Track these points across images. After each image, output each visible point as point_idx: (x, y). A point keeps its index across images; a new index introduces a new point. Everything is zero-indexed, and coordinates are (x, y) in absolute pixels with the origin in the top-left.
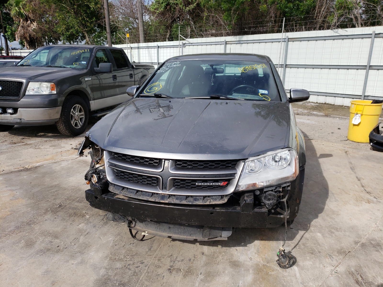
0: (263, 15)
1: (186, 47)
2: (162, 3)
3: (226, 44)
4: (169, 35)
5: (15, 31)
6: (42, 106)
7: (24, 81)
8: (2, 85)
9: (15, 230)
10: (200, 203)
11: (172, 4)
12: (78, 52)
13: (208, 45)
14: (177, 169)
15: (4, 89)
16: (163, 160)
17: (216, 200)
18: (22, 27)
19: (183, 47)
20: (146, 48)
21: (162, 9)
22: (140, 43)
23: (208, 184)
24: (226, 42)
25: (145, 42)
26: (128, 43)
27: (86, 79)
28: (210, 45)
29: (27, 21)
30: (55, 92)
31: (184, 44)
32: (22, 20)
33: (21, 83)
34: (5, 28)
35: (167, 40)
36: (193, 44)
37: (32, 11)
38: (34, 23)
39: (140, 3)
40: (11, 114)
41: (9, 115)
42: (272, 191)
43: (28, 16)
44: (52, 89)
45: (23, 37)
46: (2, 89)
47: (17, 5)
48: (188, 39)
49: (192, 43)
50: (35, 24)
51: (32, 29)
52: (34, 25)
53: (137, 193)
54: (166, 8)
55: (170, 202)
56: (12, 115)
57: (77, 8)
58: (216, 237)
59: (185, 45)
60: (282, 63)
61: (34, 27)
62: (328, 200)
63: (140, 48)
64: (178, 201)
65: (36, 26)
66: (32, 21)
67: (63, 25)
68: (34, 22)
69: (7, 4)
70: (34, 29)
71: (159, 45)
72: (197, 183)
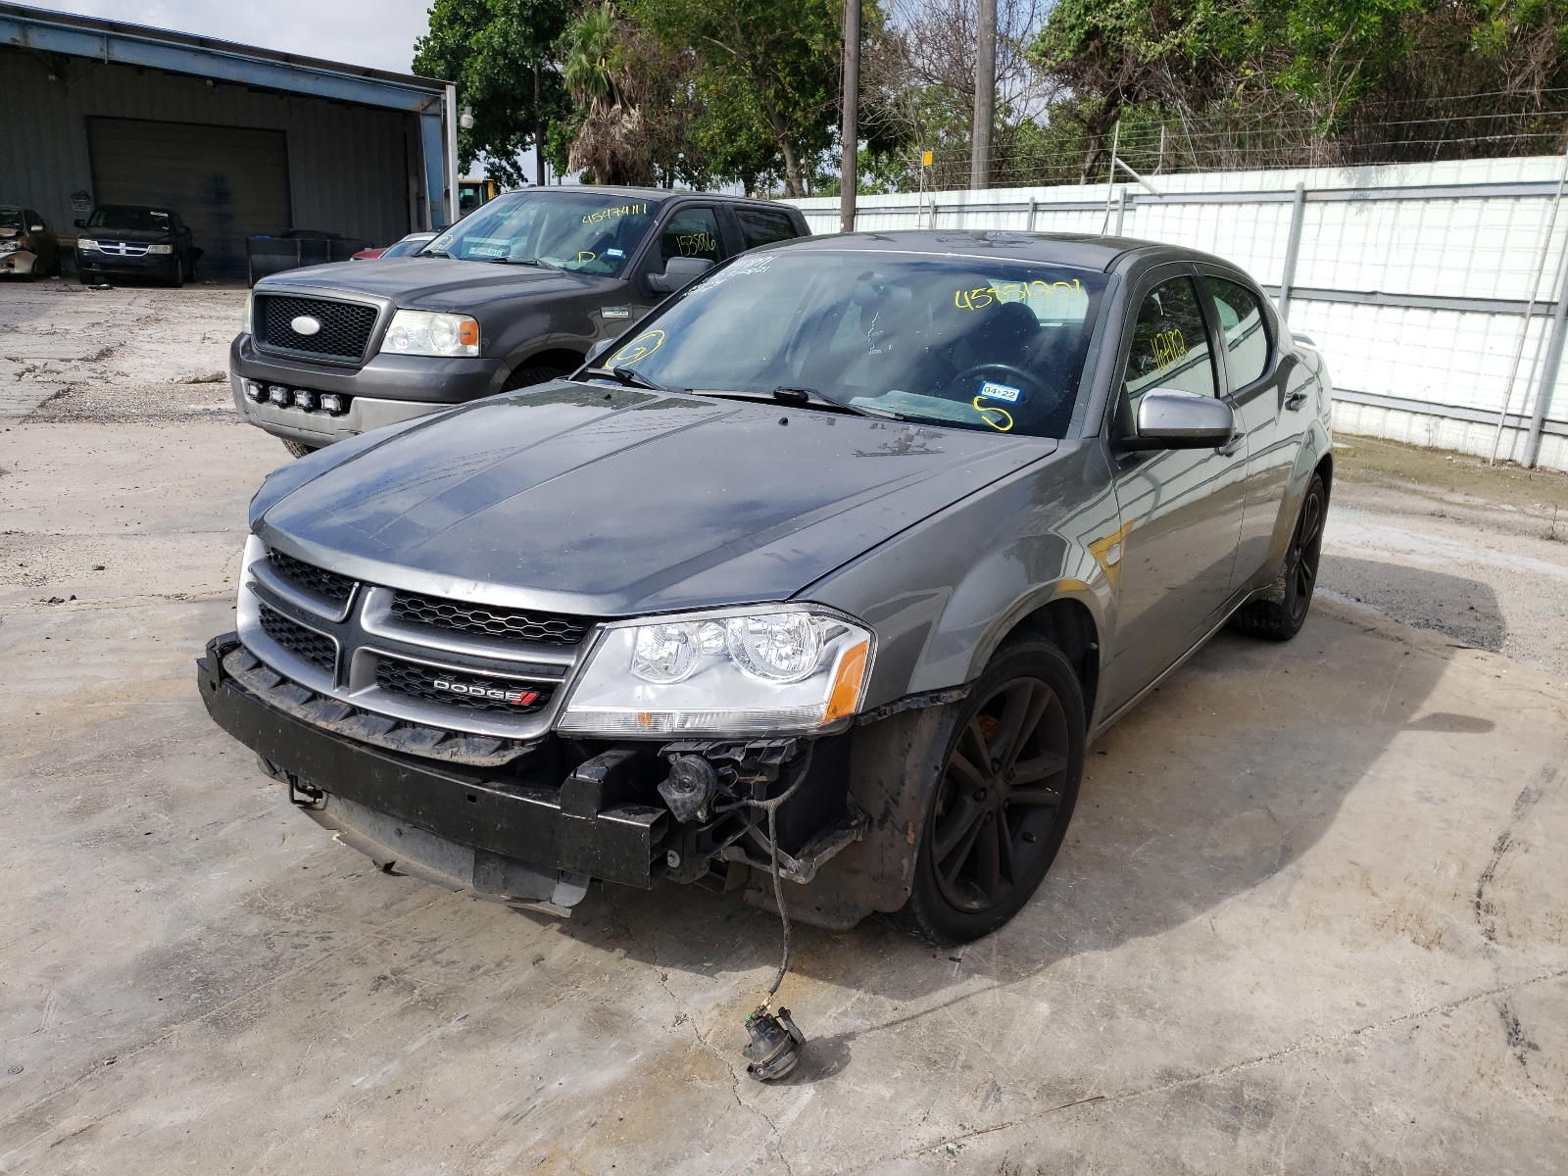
0: (1488, 74)
1: (1140, 209)
2: (1072, 28)
3: (1304, 201)
4: (1093, 158)
5: (571, 140)
6: (424, 394)
7: (383, 305)
8: (322, 317)
9: (91, 762)
10: (424, 751)
11: (1111, 31)
12: (607, 213)
13: (1227, 203)
14: (393, 622)
15: (326, 330)
16: (357, 584)
17: (476, 749)
18: (593, 124)
19: (1124, 210)
20: (988, 208)
21: (1067, 53)
22: (969, 188)
23: (471, 688)
24: (1305, 192)
25: (990, 187)
26: (924, 191)
27: (607, 314)
28: (1233, 203)
29: (612, 103)
30: (473, 350)
31: (1132, 197)
32: (595, 101)
33: (372, 312)
34: (544, 127)
35: (1083, 178)
36: (1165, 199)
37: (632, 67)
38: (632, 111)
39: (990, 30)
40: (335, 413)
41: (327, 417)
42: (698, 753)
43: (617, 85)
44: (467, 339)
45: (594, 159)
46: (321, 328)
47: (584, 47)
48: (1146, 178)
49: (1161, 195)
50: (635, 113)
51: (624, 131)
52: (631, 120)
53: (281, 687)
54: (1083, 44)
55: (338, 732)
56: (336, 419)
57: (767, 54)
58: (538, 901)
59: (1136, 200)
60: (1553, 295)
61: (630, 126)
62: (1245, 894)
63: (966, 209)
64: (363, 733)
65: (638, 122)
66: (629, 102)
67: (717, 117)
68: (634, 108)
69: (559, 41)
70: (631, 132)
71: (1039, 200)
72: (436, 682)
